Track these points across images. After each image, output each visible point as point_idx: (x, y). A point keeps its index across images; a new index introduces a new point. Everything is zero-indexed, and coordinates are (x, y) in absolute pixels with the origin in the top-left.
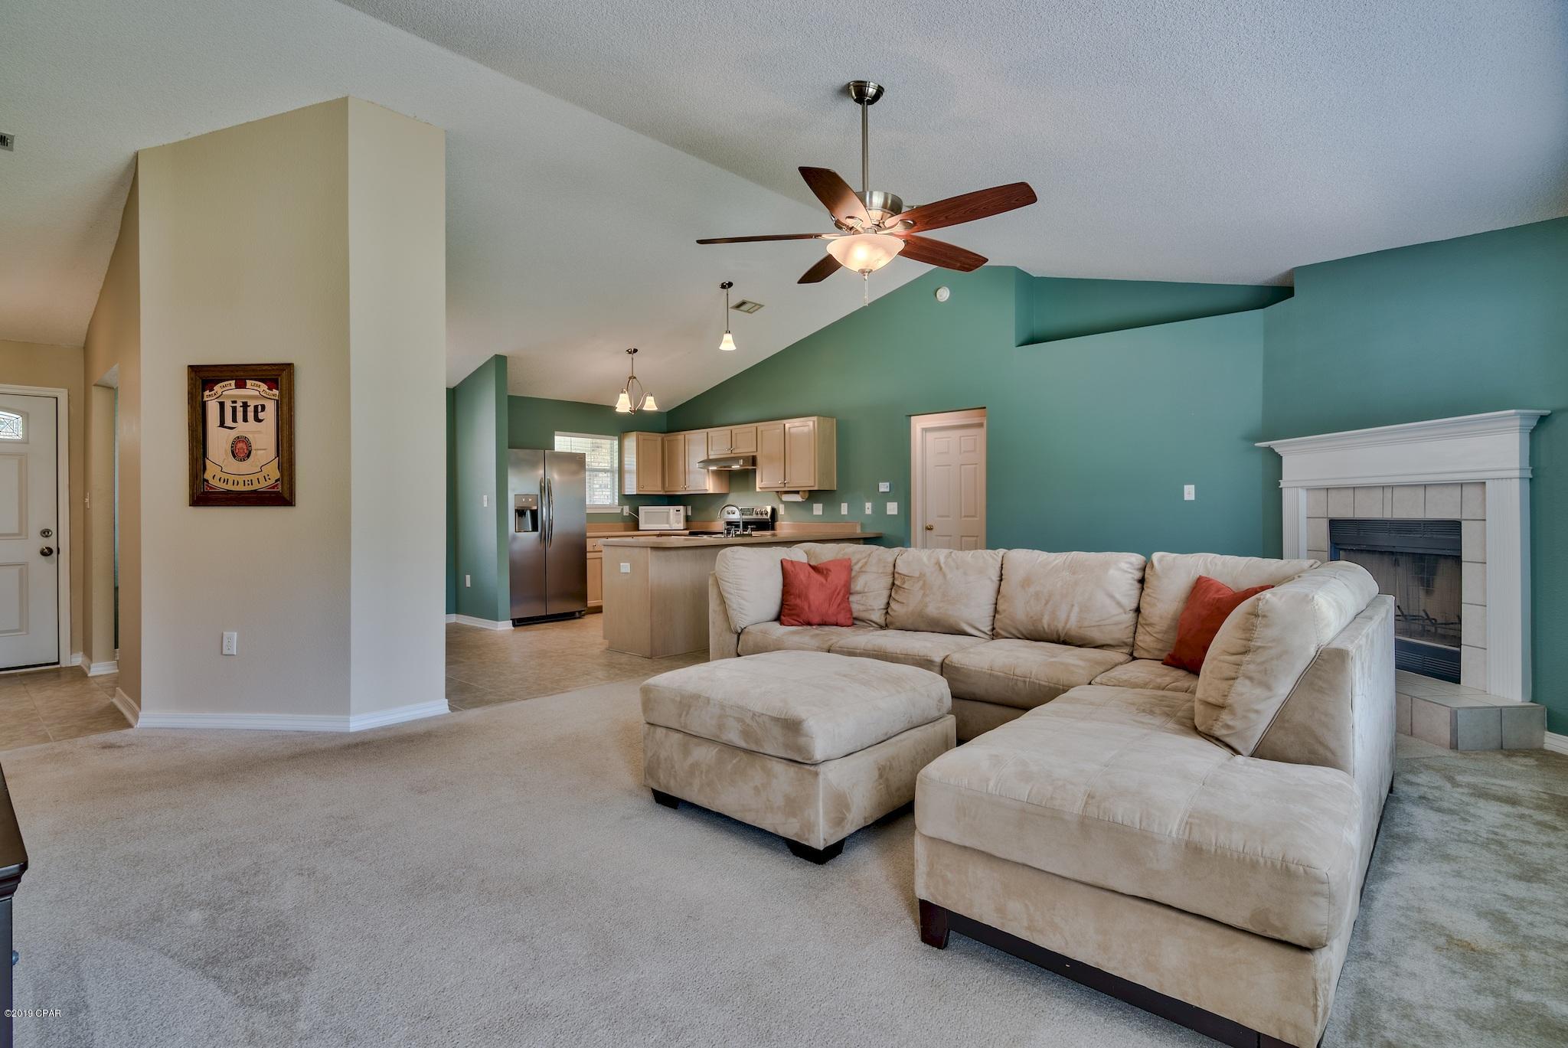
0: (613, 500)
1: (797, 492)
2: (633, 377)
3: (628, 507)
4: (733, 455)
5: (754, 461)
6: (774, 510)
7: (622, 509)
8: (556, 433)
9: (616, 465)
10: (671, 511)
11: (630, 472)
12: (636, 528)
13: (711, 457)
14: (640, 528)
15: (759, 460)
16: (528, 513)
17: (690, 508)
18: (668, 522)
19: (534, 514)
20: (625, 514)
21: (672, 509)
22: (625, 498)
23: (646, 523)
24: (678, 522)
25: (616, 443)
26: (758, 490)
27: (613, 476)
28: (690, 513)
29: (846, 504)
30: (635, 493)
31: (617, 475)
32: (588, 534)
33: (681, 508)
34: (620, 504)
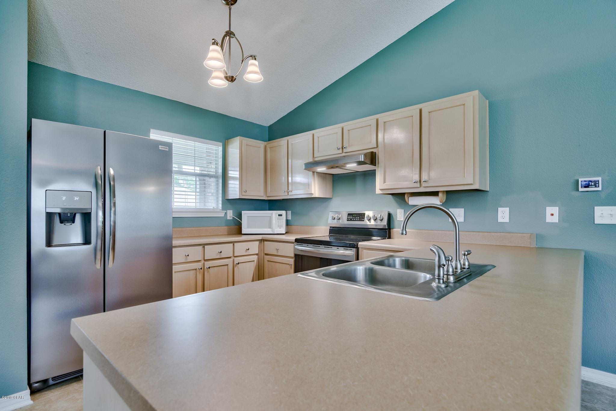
0: (217, 205)
1: (435, 194)
2: (229, 34)
3: (231, 211)
4: (344, 154)
5: (372, 158)
6: (390, 215)
7: (226, 213)
8: (152, 130)
9: (220, 171)
10: (274, 215)
11: (234, 178)
12: (239, 232)
13: (316, 159)
14: (243, 233)
15: (381, 157)
16: (78, 218)
17: (289, 212)
18: (270, 227)
19: (87, 217)
20: (228, 218)
21: (274, 214)
22: (229, 202)
23: (248, 227)
24: (280, 227)
25: (220, 149)
26: (378, 191)
27: (218, 181)
28: (290, 218)
29: (507, 209)
30: (238, 198)
31: (221, 181)
32: (175, 242)
33: (283, 212)
34: (223, 208)
